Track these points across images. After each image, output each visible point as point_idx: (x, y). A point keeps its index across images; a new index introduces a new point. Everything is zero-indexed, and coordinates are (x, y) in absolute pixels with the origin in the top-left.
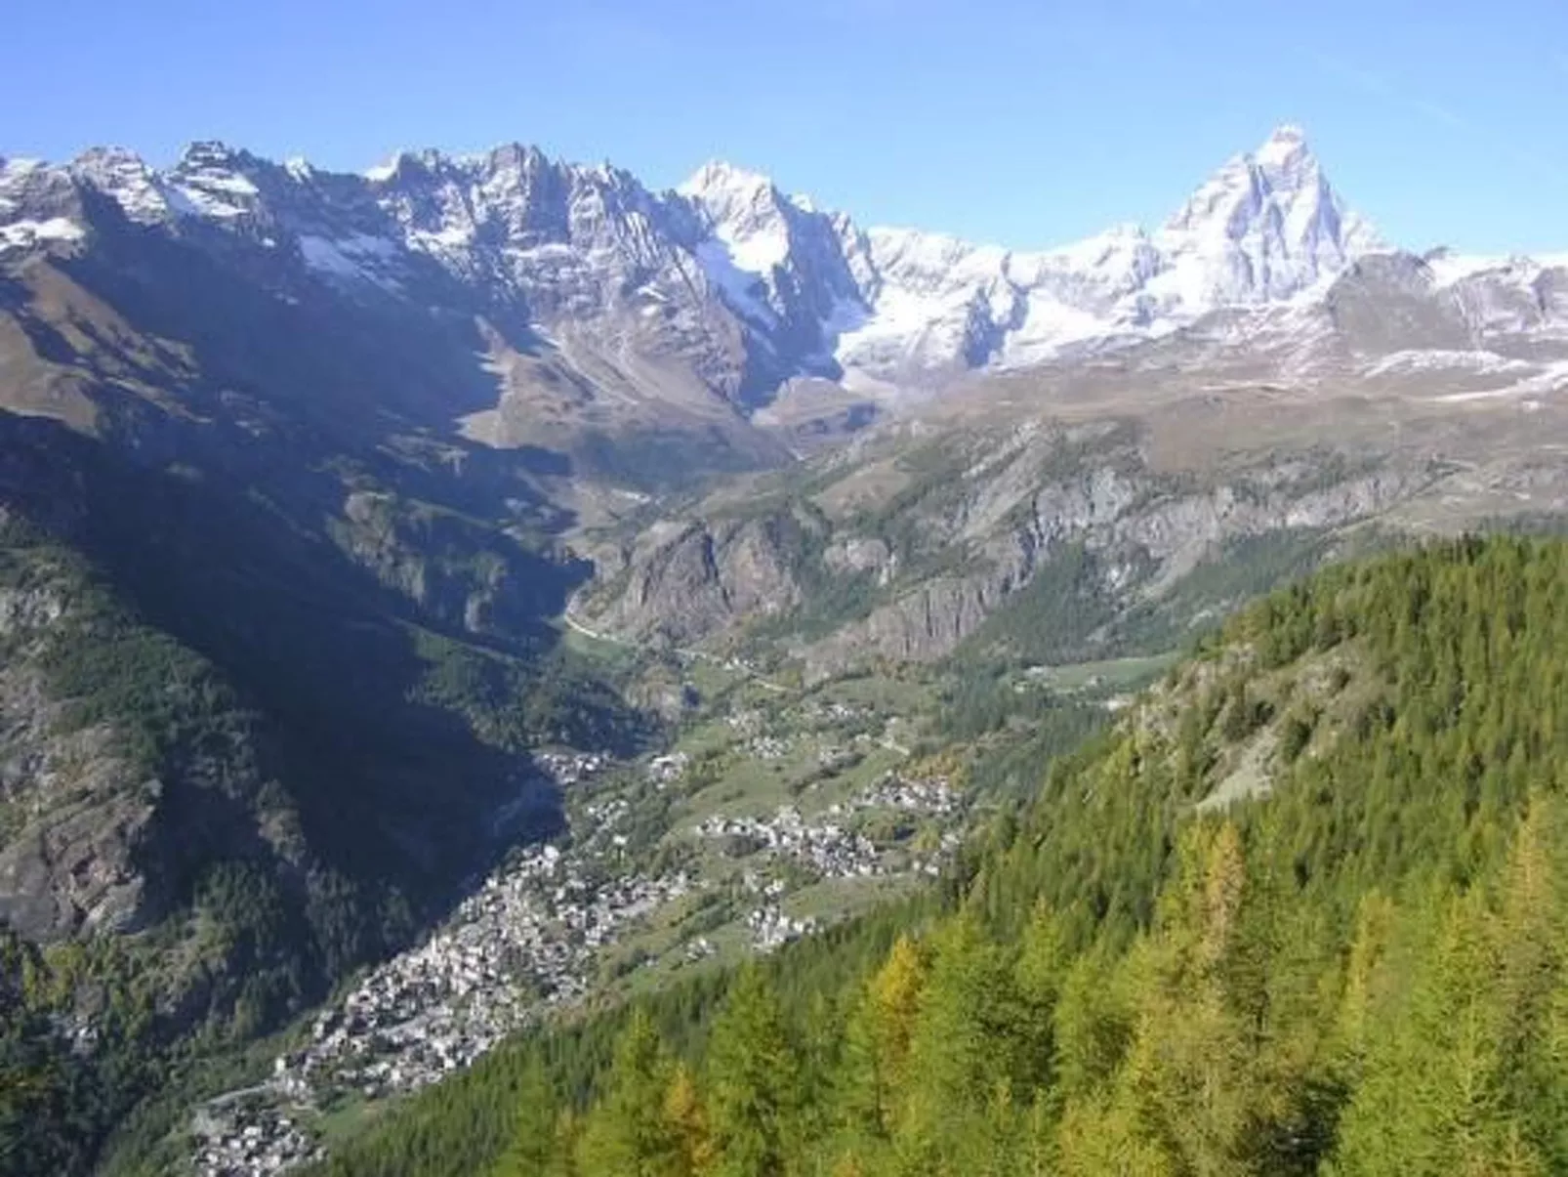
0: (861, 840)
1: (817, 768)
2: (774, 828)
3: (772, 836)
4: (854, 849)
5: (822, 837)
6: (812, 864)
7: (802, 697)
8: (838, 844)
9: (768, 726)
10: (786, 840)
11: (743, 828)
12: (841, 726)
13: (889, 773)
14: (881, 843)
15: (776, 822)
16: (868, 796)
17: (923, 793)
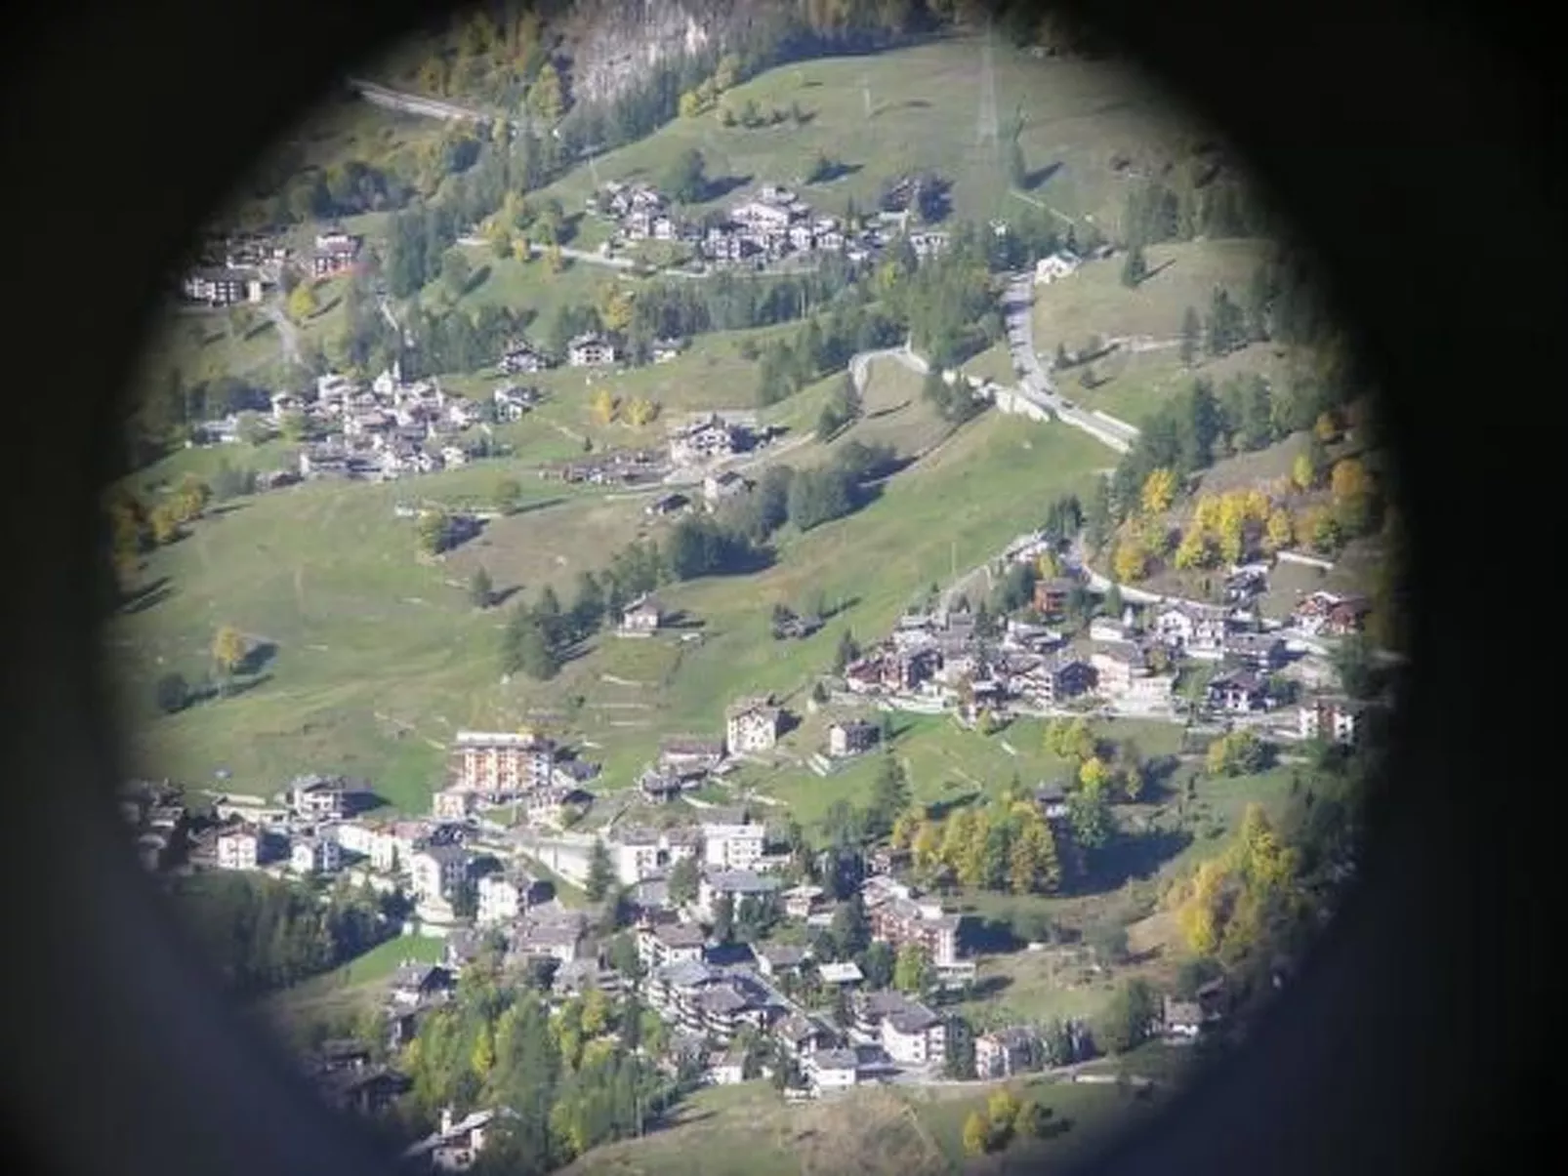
0: (886, 891)
1: (660, 532)
2: (441, 840)
3: (425, 876)
4: (855, 939)
5: (688, 879)
6: (629, 1021)
7: (570, 157)
8: (766, 915)
9: (393, 313)
10: (498, 901)
11: (274, 848)
12: (781, 306)
13: (1031, 546)
14: (991, 907)
15: (449, 807)
16: (921, 668)
17: (1205, 652)
